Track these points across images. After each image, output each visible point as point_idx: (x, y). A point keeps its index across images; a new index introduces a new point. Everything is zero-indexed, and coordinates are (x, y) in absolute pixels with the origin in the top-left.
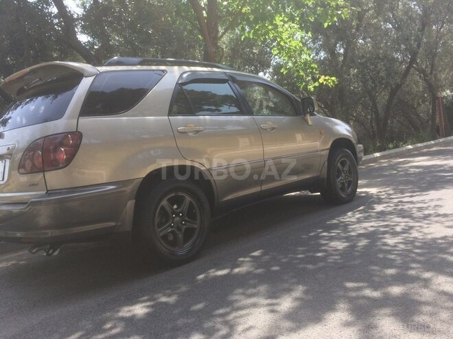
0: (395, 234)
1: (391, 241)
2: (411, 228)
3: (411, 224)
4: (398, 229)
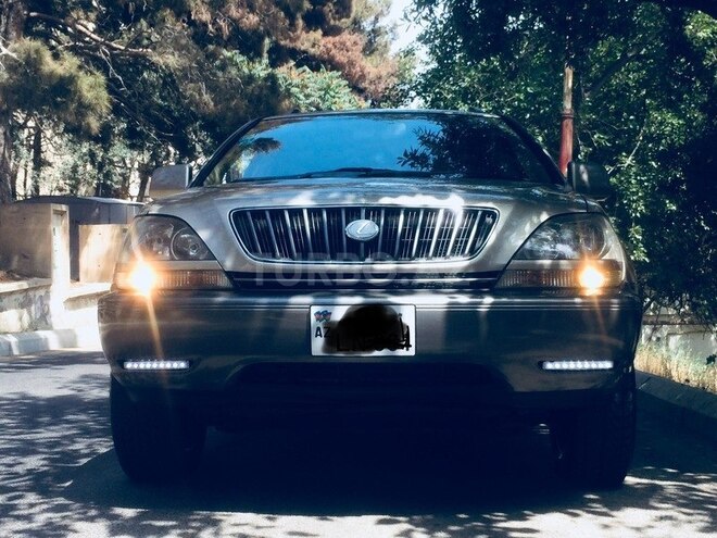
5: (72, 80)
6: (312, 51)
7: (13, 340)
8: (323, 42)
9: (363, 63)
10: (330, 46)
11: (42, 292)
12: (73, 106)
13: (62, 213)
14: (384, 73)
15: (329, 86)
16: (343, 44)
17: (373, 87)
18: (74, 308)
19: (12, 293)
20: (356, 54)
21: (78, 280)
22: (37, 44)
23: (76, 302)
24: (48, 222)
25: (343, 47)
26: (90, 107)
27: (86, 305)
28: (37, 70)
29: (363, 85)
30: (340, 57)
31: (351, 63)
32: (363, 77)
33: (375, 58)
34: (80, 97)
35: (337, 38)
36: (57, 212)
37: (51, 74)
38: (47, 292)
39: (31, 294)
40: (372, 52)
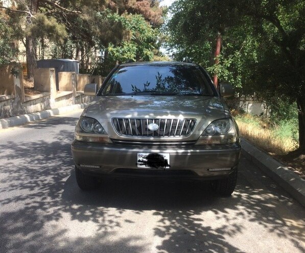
0: (38, 160)
1: (40, 157)
2: (29, 163)
3: (29, 165)
4: (36, 162)
5: (54, 27)
6: (133, 7)
7: (39, 114)
8: (136, 3)
9: (150, 11)
10: (139, 5)
11: (48, 97)
12: (55, 35)
13: (53, 71)
14: (157, 14)
15: (138, 20)
16: (143, 4)
17: (153, 19)
18: (58, 101)
19: (38, 98)
20: (148, 7)
21: (59, 90)
22: (42, 15)
23: (58, 99)
24: (49, 74)
25: (143, 5)
26: (60, 36)
27: (62, 99)
28: (43, 24)
29: (150, 18)
30: (142, 9)
31: (146, 11)
32: (150, 15)
33: (154, 8)
34: (57, 33)
35: (141, 2)
36: (51, 71)
37: (48, 25)
38: (50, 97)
39: (44, 98)
40: (153, 6)
